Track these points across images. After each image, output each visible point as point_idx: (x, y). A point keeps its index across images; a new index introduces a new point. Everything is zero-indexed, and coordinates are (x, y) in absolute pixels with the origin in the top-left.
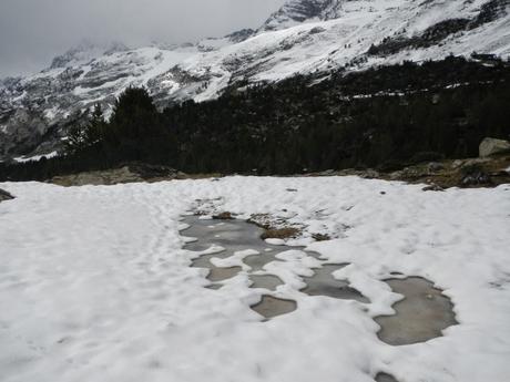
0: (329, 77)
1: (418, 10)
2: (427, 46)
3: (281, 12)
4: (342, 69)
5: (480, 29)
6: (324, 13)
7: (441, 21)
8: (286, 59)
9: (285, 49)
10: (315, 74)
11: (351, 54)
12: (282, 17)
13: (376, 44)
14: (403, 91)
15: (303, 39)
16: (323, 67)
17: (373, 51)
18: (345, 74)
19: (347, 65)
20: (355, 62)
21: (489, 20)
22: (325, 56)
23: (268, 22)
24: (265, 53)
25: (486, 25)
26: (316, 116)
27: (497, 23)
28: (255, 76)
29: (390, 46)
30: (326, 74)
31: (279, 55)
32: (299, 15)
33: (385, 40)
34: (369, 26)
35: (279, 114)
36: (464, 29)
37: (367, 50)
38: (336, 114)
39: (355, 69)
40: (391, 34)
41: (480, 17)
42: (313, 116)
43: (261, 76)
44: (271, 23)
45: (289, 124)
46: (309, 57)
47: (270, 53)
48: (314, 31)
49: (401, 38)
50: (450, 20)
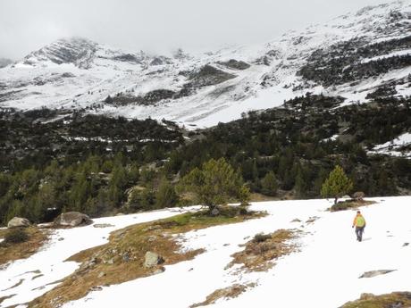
0: (71, 115)
1: (145, 77)
2: (147, 105)
3: (41, 52)
4: (83, 110)
5: (180, 100)
6: (78, 61)
7: (157, 89)
8: (37, 93)
9: (38, 84)
10: (60, 110)
11: (92, 100)
12: (41, 56)
13: (112, 96)
14: (113, 139)
15: (56, 80)
16: (68, 106)
17: (109, 101)
18: (84, 115)
19: (87, 108)
20: (95, 106)
21: (186, 95)
22: (72, 97)
23: (27, 57)
24: (19, 84)
25: (184, 98)
26: (41, 150)
27: (190, 98)
28: (5, 103)
29: (121, 100)
30: (69, 112)
31: (31, 88)
32: (57, 58)
33: (118, 95)
34: (110, 81)
35: (8, 145)
36: (171, 97)
37: (105, 98)
38: (57, 151)
39: (93, 112)
40: (124, 91)
41: (182, 92)
42: (37, 150)
43: (11, 104)
44: (30, 59)
45: (15, 155)
46: (58, 95)
47: (23, 85)
48: (65, 75)
49: (130, 96)
50: (163, 90)
